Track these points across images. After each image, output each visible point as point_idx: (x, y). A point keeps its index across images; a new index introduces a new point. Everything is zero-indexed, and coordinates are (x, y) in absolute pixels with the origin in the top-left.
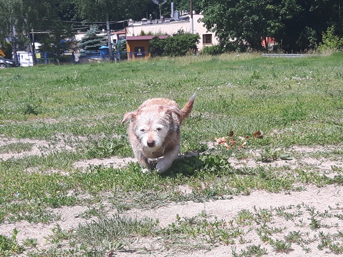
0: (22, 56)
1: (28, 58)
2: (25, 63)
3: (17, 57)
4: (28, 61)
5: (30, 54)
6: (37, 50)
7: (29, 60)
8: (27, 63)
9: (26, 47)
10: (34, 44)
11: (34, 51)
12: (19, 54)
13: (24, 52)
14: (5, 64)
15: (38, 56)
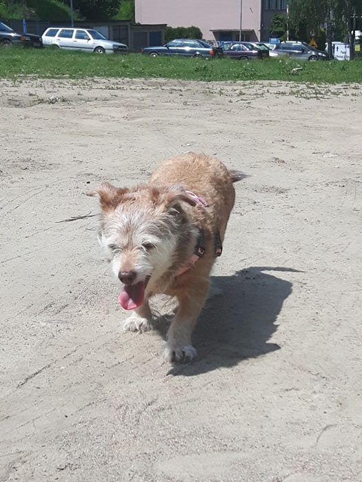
0: (337, 48)
1: (344, 51)
2: (340, 57)
3: (332, 48)
4: (344, 55)
5: (347, 46)
6: (356, 41)
7: (345, 53)
8: (342, 57)
9: (344, 37)
10: (354, 32)
11: (353, 42)
12: (334, 45)
13: (340, 43)
14: (317, 57)
15: (357, 48)
